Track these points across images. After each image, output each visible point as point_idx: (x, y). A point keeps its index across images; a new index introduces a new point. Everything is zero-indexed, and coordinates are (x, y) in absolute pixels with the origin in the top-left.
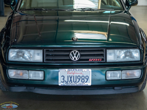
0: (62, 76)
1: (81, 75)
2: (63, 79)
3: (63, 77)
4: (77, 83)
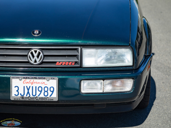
0: (15, 87)
1: (43, 86)
2: (17, 91)
3: (17, 88)
4: (37, 97)
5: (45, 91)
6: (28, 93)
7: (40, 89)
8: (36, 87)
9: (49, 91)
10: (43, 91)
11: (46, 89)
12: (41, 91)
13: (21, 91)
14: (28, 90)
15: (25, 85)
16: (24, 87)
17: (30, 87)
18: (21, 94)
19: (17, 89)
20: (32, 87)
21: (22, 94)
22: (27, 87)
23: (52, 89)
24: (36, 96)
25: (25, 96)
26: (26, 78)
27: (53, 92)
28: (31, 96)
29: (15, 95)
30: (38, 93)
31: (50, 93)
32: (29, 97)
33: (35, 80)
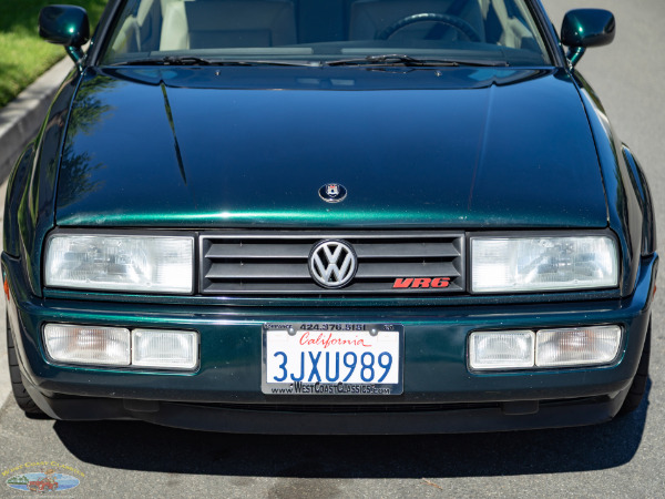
0: (276, 355)
2: (283, 366)
4: (340, 383)
5: (365, 367)
6: (315, 371)
7: (350, 360)
8: (337, 354)
9: (376, 366)
10: (359, 366)
11: (368, 360)
12: (353, 367)
13: (294, 368)
14: (315, 362)
15: (306, 349)
16: (303, 354)
17: (320, 353)
18: (292, 375)
19: (282, 362)
20: (328, 354)
21: (297, 376)
22: (310, 353)
23: (385, 360)
24: (337, 382)
25: (305, 381)
26: (309, 329)
27: (388, 367)
28: (324, 380)
29: (276, 378)
30: (344, 371)
31: (379, 372)
32: (317, 383)
33: (336, 334)
